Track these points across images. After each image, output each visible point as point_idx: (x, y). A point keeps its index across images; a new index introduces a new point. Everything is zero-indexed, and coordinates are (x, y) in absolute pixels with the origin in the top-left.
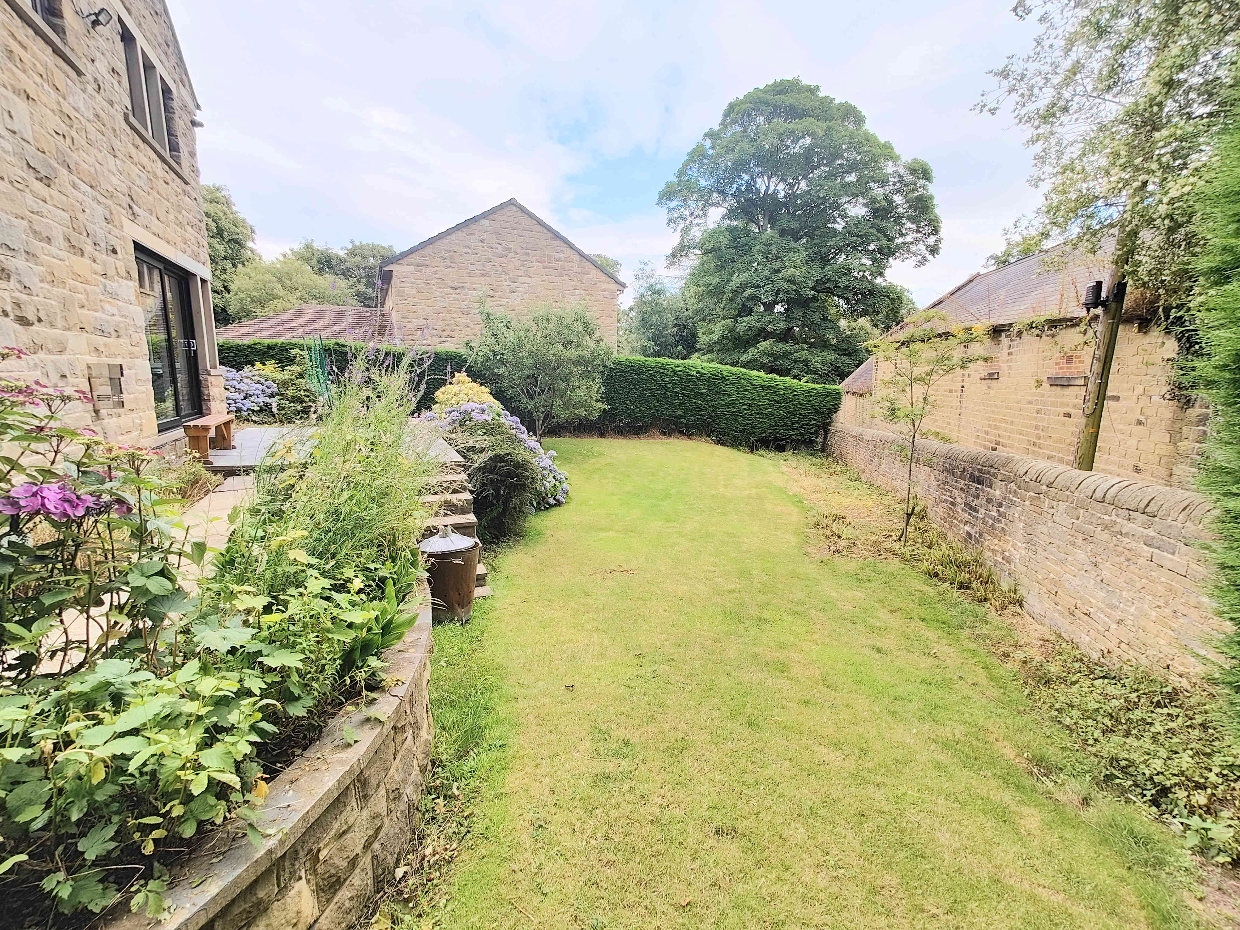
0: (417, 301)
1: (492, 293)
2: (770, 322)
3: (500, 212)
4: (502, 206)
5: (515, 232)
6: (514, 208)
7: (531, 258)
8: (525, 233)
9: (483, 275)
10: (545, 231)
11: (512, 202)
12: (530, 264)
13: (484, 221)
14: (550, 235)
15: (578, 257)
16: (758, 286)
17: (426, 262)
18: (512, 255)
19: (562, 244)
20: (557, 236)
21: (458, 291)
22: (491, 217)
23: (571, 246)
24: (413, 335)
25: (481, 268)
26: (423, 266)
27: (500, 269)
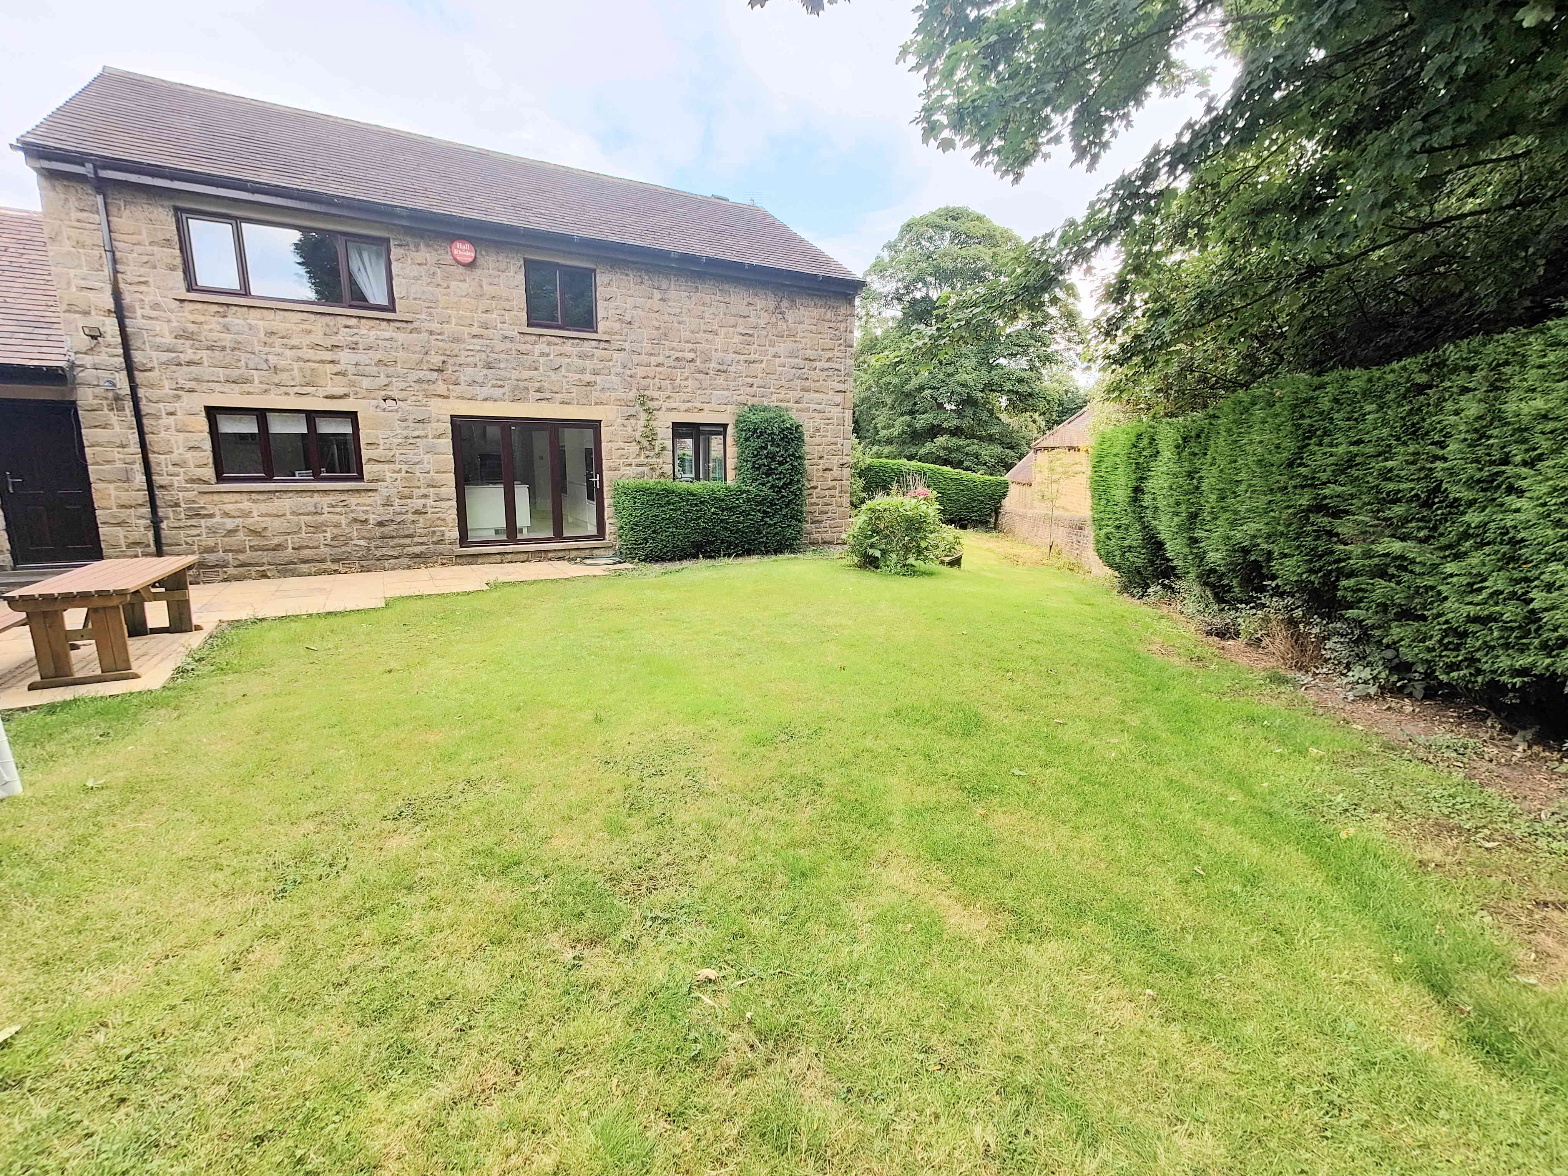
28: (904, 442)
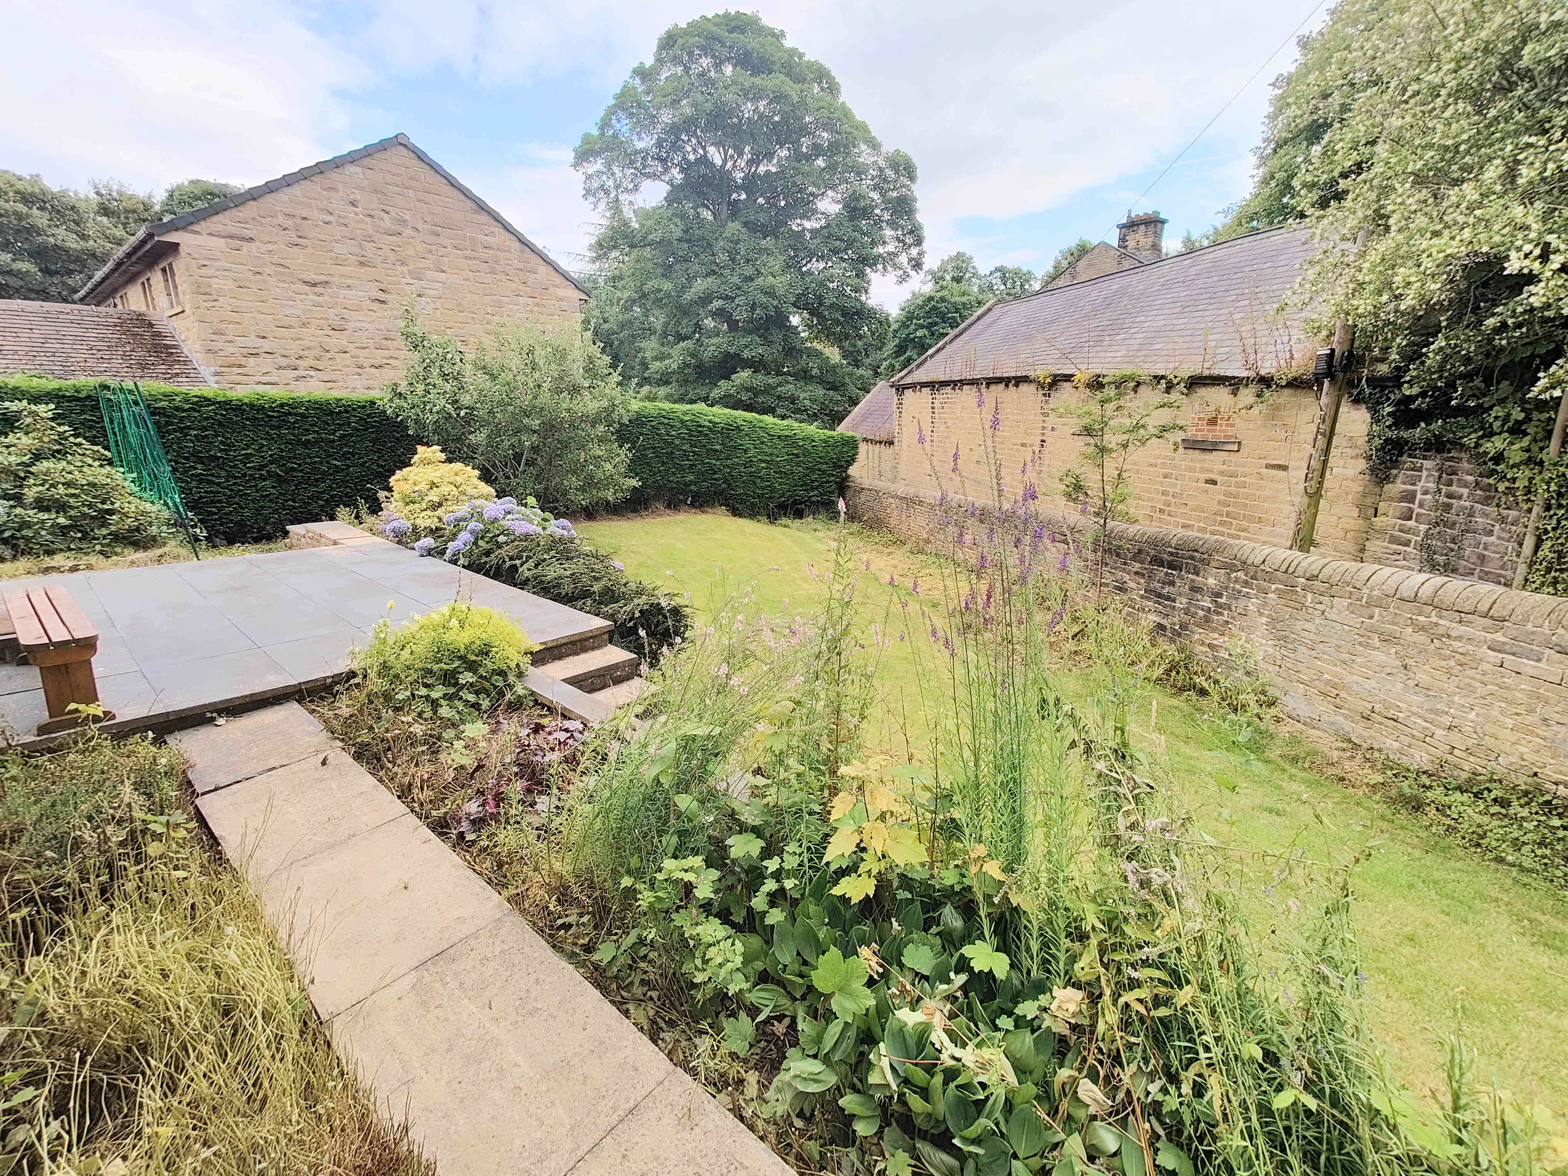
0: (239, 303)
1: (382, 296)
2: (746, 346)
3: (379, 155)
4: (383, 146)
5: (411, 193)
6: (405, 152)
7: (442, 240)
8: (427, 197)
9: (362, 264)
10: (462, 197)
11: (399, 142)
12: (442, 252)
13: (352, 169)
14: (470, 204)
15: (517, 245)
16: (727, 298)
17: (247, 233)
18: (408, 232)
19: (492, 222)
20: (481, 207)
21: (318, 290)
22: (367, 161)
23: (507, 227)
24: (240, 366)
25: (358, 250)
26: (243, 239)
27: (391, 254)
28: (686, 381)
